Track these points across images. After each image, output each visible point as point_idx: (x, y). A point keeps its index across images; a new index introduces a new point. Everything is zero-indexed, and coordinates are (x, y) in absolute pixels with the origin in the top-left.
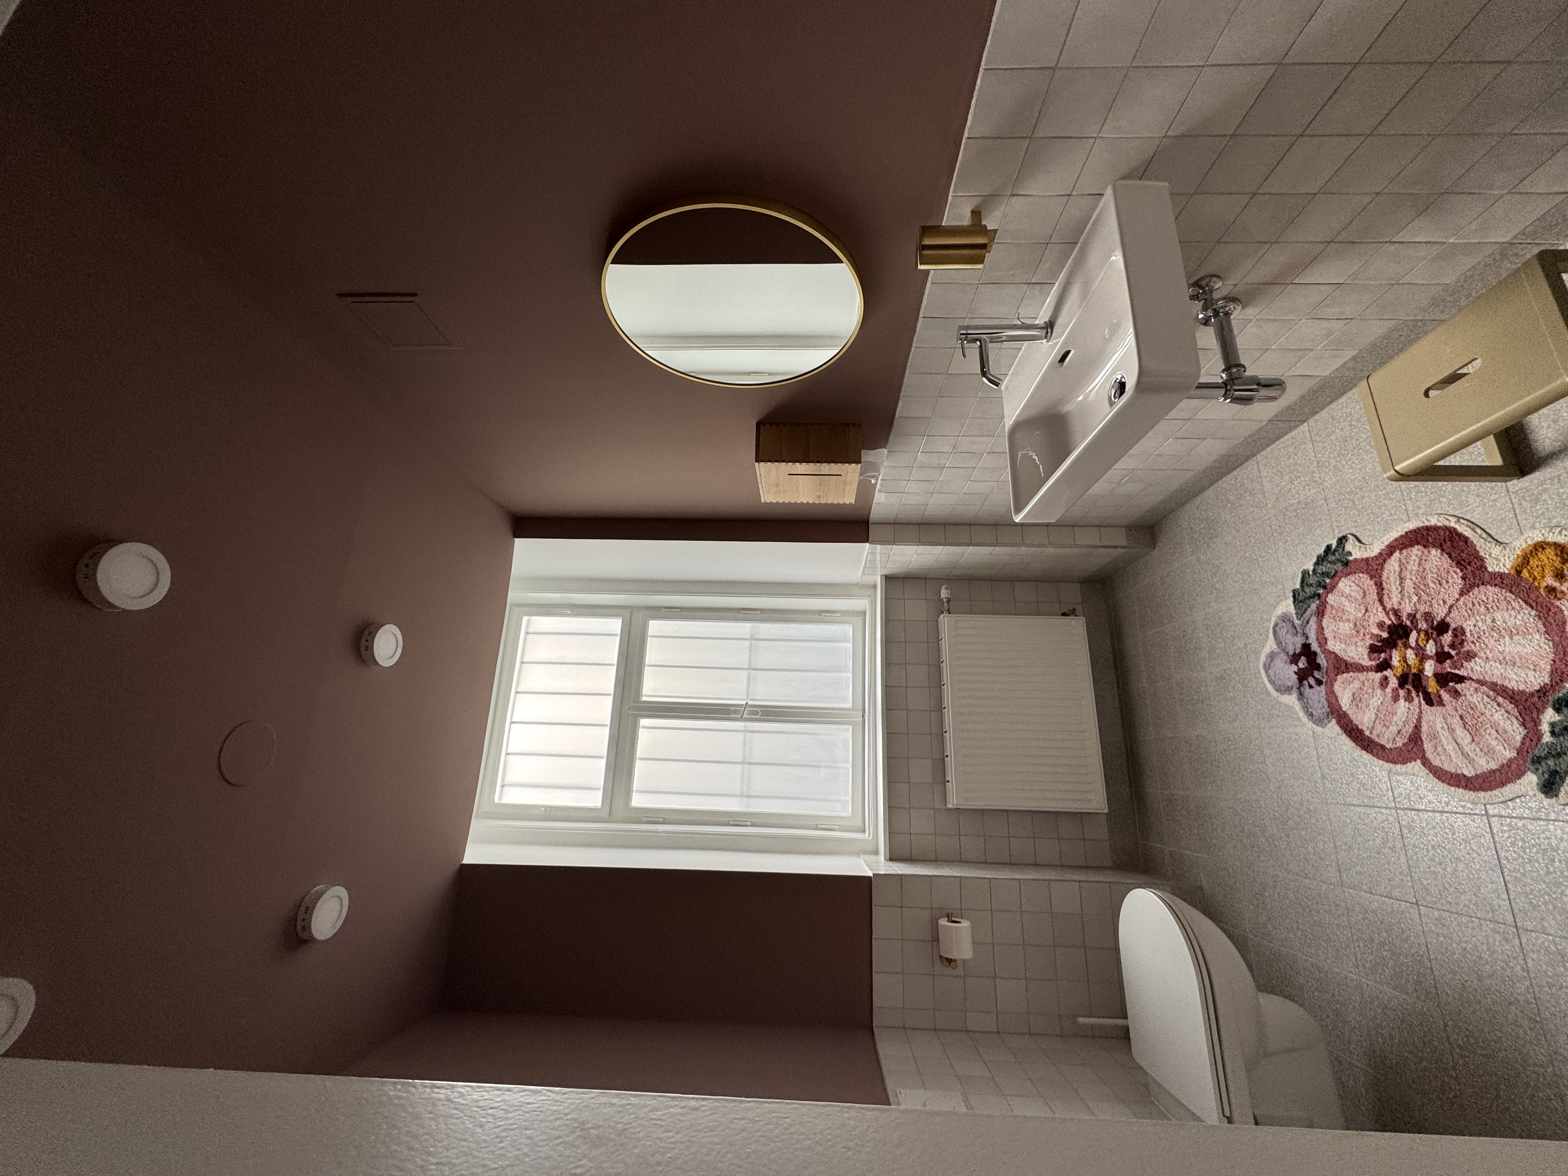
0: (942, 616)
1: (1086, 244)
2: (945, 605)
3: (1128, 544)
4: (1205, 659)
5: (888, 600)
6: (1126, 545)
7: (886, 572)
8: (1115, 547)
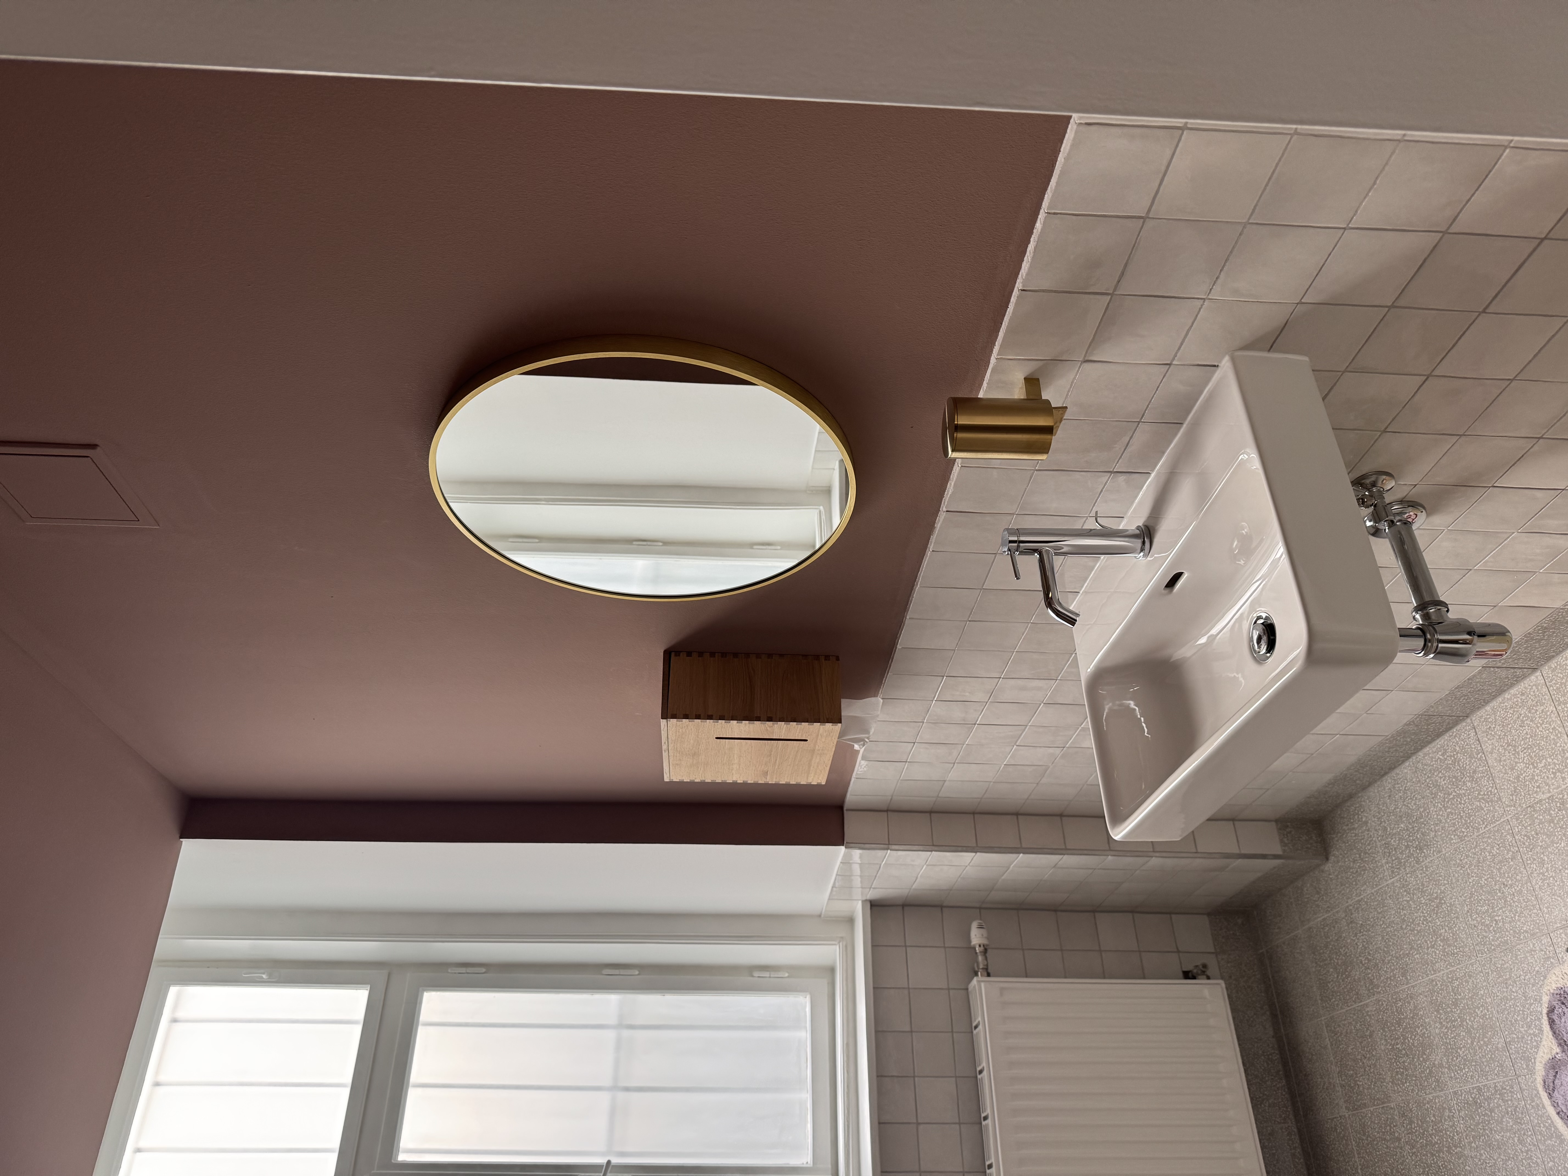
0: (975, 981)
1: (1196, 424)
2: (980, 958)
3: (1284, 851)
4: (1441, 1065)
5: (875, 946)
6: (1280, 852)
7: (872, 894)
8: (1264, 857)
